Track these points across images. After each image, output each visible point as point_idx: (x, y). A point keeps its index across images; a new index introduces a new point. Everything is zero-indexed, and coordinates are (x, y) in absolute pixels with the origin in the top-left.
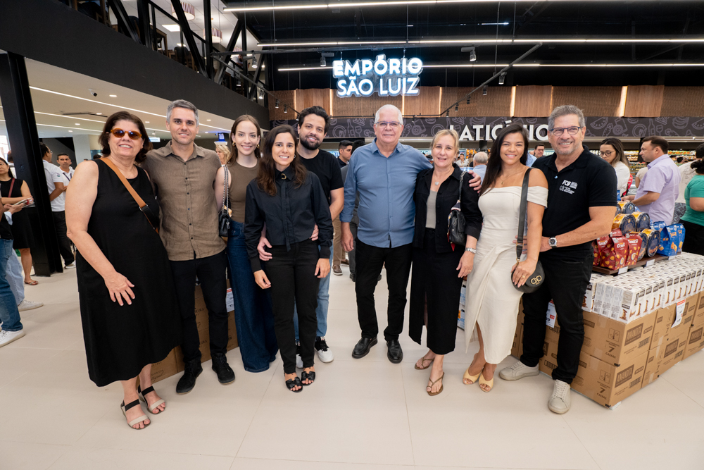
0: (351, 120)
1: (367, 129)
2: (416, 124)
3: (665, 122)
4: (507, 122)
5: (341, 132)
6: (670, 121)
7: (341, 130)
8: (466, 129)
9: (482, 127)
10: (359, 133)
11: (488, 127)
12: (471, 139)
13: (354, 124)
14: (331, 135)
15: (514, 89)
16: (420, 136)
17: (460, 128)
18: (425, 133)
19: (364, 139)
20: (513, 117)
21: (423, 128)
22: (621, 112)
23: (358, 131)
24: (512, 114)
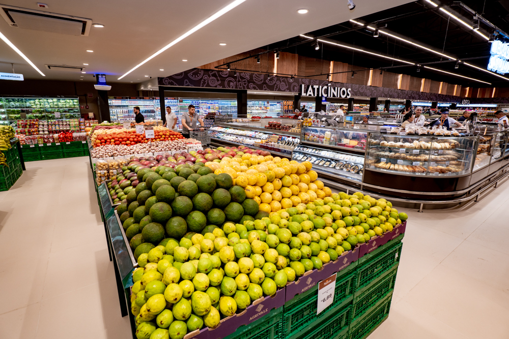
0: (240, 73)
1: (252, 82)
2: (283, 81)
3: (382, 90)
4: (329, 85)
5: (231, 84)
6: (383, 90)
7: (231, 81)
8: (310, 88)
9: (317, 87)
10: (245, 86)
11: (321, 87)
12: (312, 95)
13: (242, 78)
14: (224, 87)
15: (332, 63)
16: (284, 91)
17: (306, 87)
18: (287, 89)
19: (246, 91)
20: (331, 82)
21: (286, 85)
22: (369, 83)
23: (245, 84)
24: (330, 80)
